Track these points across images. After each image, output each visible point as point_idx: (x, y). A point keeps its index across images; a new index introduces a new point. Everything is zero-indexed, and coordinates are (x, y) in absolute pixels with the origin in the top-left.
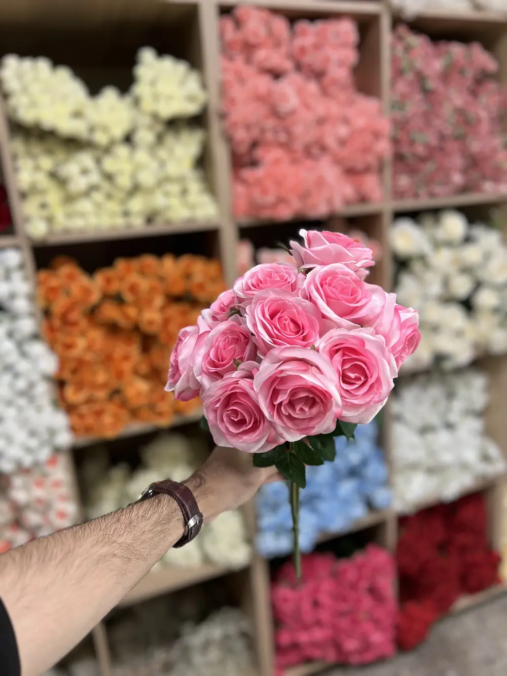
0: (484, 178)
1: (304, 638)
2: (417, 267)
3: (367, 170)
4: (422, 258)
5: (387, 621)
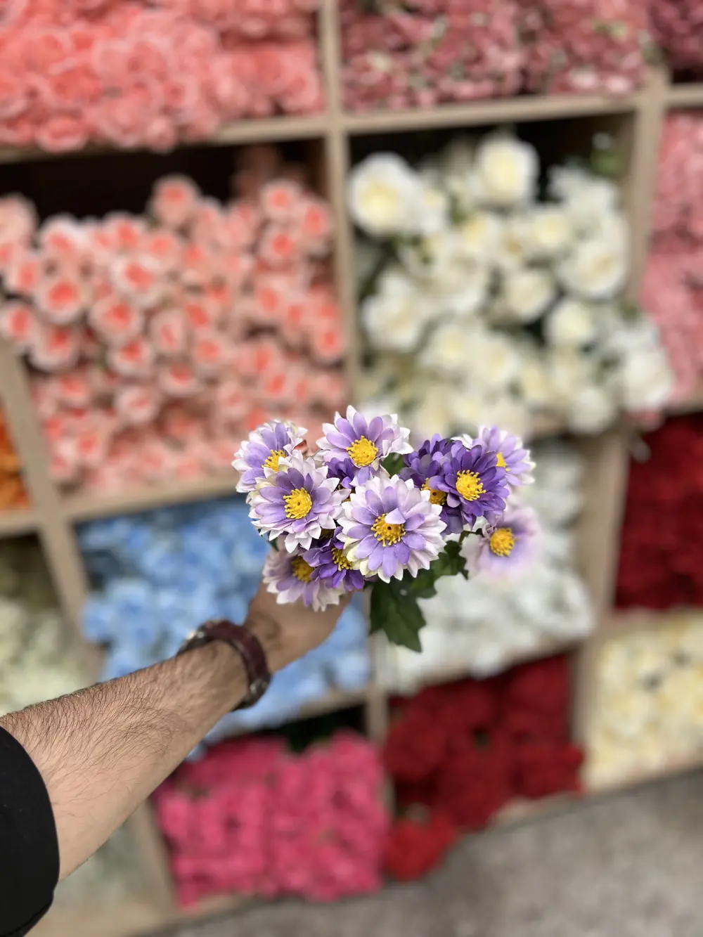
0: (577, 61)
1: (217, 868)
2: (410, 256)
3: (273, 38)
4: (417, 241)
5: (367, 844)
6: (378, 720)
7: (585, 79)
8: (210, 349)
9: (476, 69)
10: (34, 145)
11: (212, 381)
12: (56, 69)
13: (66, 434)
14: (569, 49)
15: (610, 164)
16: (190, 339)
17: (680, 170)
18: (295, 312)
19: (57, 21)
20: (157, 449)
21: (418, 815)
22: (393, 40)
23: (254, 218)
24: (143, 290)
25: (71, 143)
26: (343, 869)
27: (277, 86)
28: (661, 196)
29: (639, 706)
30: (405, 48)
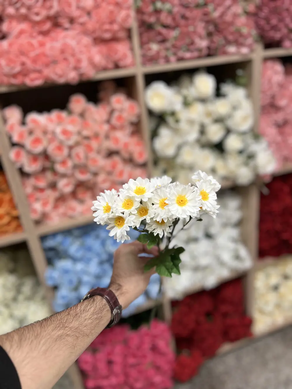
0: (229, 43)
2: (170, 120)
3: (115, 39)
4: (173, 114)
5: (166, 367)
6: (168, 312)
7: (232, 49)
8: (95, 161)
9: (192, 47)
10: (24, 84)
11: (96, 174)
12: (32, 54)
13: (37, 200)
14: (226, 39)
15: (243, 81)
16: (87, 158)
17: (270, 81)
18: (126, 145)
19: (32, 36)
20: (74, 203)
21: (185, 353)
22: (159, 38)
23: (108, 109)
24: (68, 139)
25: (39, 83)
26: (158, 379)
27: (117, 57)
28: (263, 92)
29: (272, 298)
30: (164, 41)
